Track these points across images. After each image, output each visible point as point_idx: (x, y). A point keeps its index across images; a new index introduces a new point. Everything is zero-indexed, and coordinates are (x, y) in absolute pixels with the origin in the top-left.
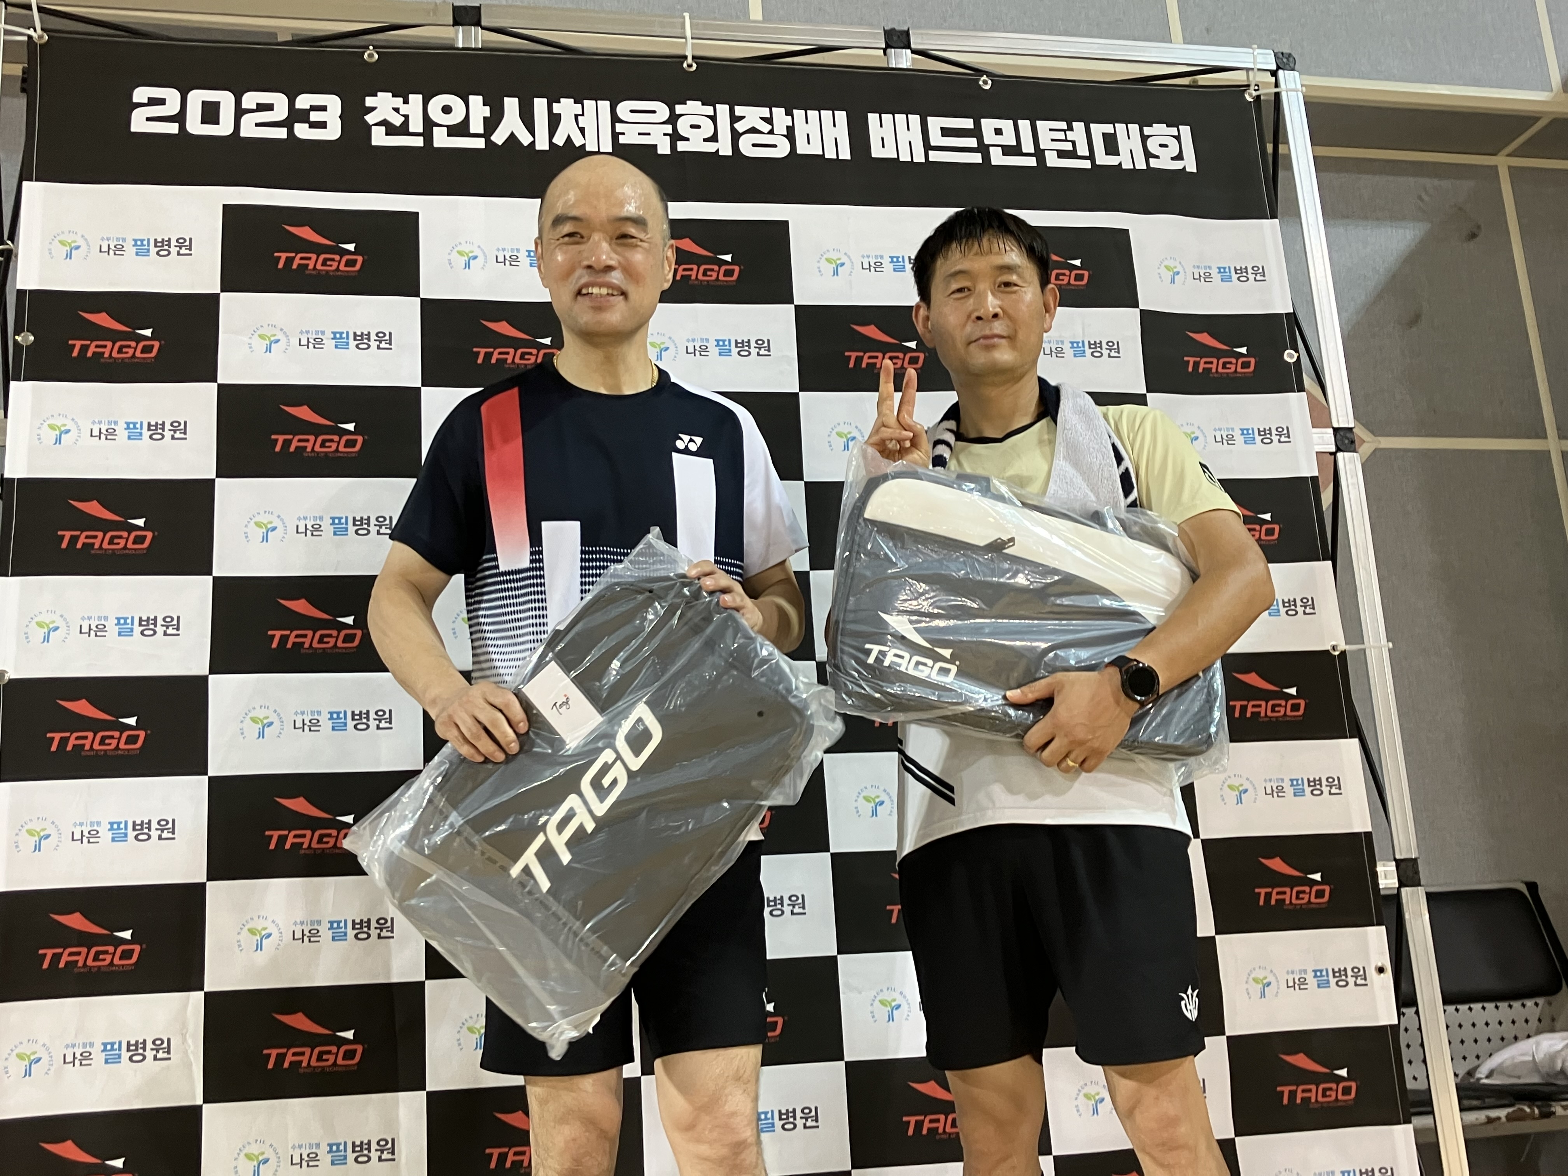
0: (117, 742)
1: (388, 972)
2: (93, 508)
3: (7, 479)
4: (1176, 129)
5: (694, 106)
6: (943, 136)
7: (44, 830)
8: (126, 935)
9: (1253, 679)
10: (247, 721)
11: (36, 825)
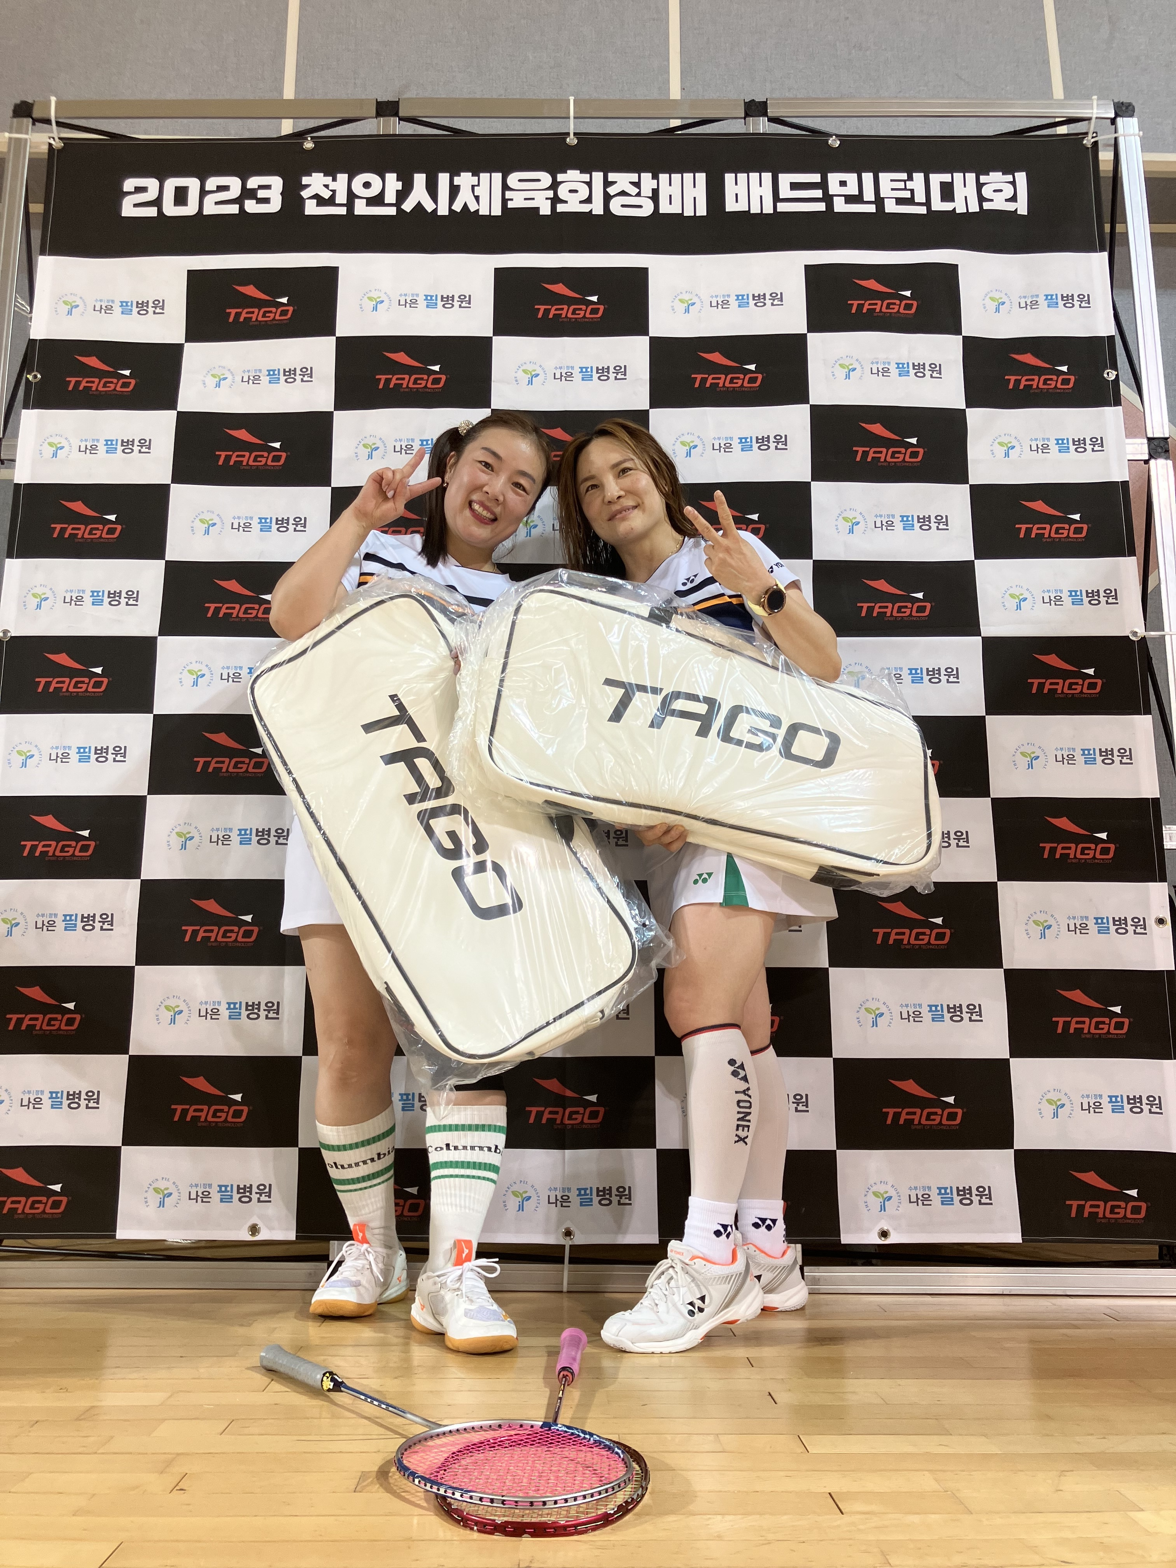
0: (87, 686)
2: (78, 507)
3: (16, 484)
4: (1011, 176)
5: (573, 175)
6: (791, 189)
7: (29, 751)
8: (86, 833)
9: (1052, 660)
10: (186, 672)
11: (24, 748)
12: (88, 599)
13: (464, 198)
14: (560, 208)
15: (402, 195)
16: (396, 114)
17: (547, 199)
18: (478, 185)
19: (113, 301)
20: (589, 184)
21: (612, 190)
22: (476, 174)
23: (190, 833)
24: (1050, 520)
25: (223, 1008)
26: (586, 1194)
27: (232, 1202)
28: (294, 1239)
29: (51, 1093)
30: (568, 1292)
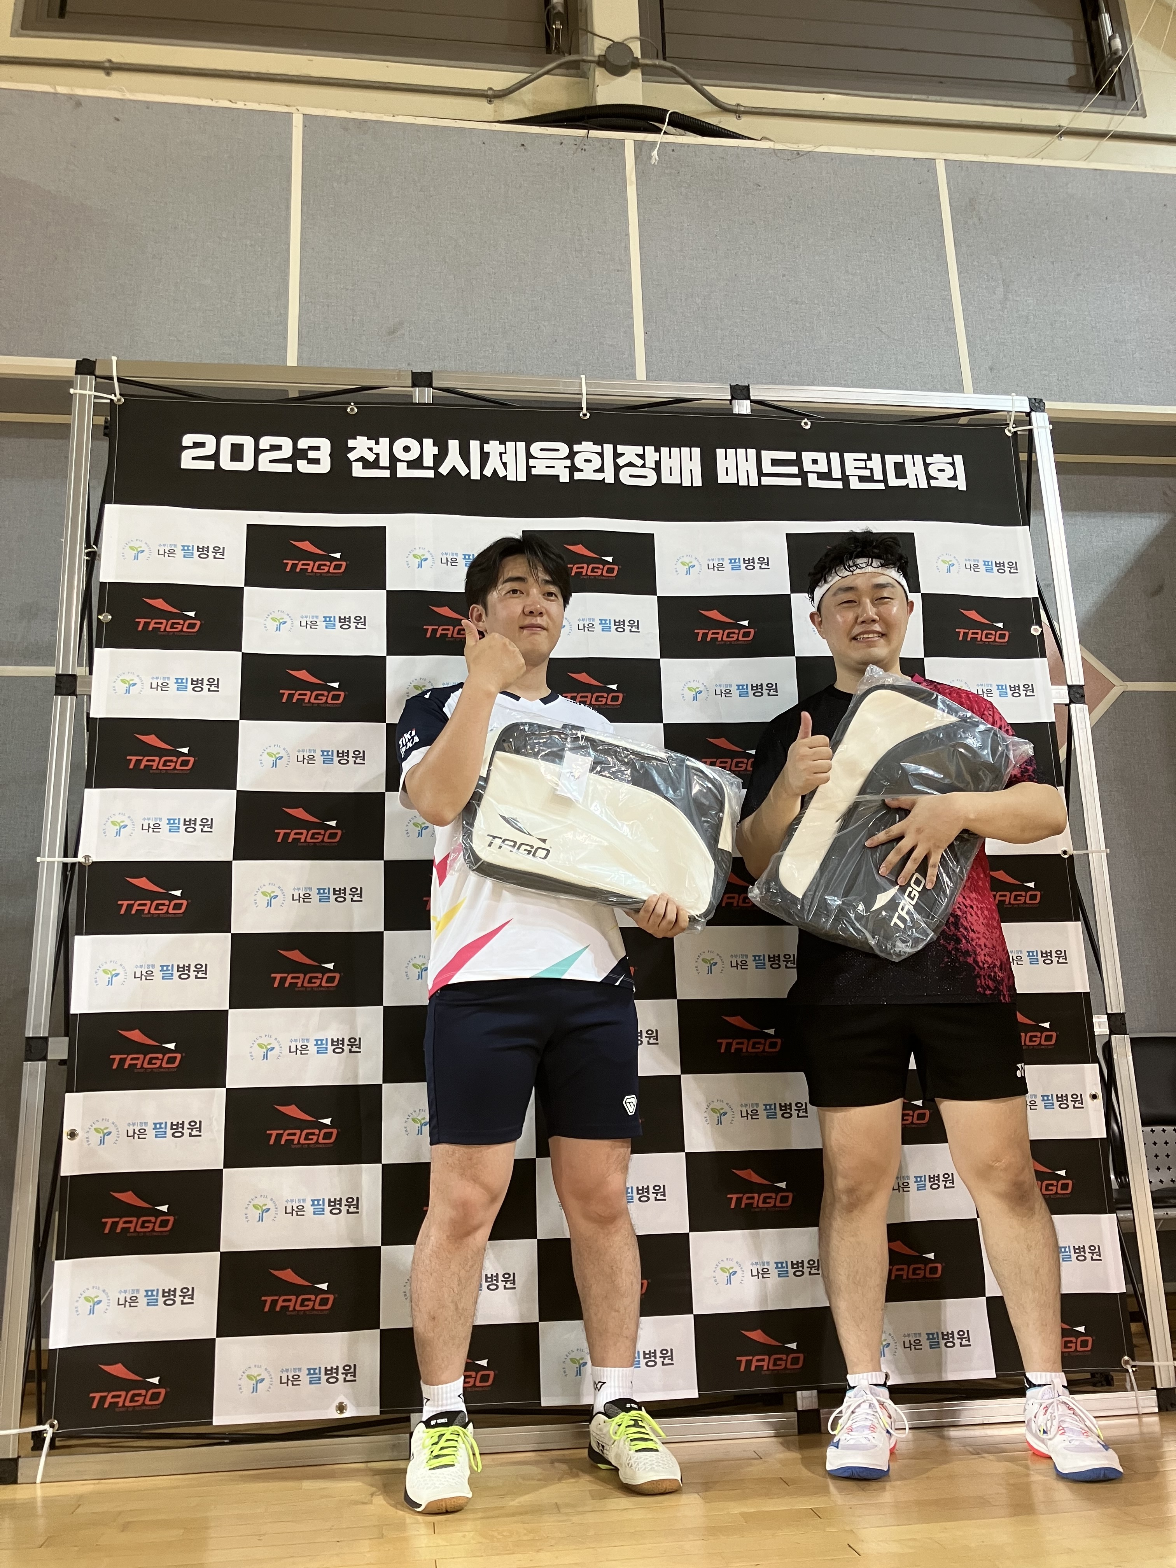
0: (167, 908)
1: (356, 1077)
2: (153, 741)
3: (92, 719)
4: (951, 458)
5: (587, 446)
6: (772, 465)
7: (115, 970)
8: (172, 1046)
9: (1001, 875)
10: (259, 893)
11: (109, 967)
12: (165, 827)
13: (494, 464)
14: (578, 476)
15: (439, 459)
16: (430, 384)
17: (565, 467)
18: (505, 453)
19: (175, 546)
20: (601, 455)
21: (621, 461)
22: (503, 442)
25: (308, 1205)
27: (320, 1383)
28: (379, 1413)
29: (147, 1292)
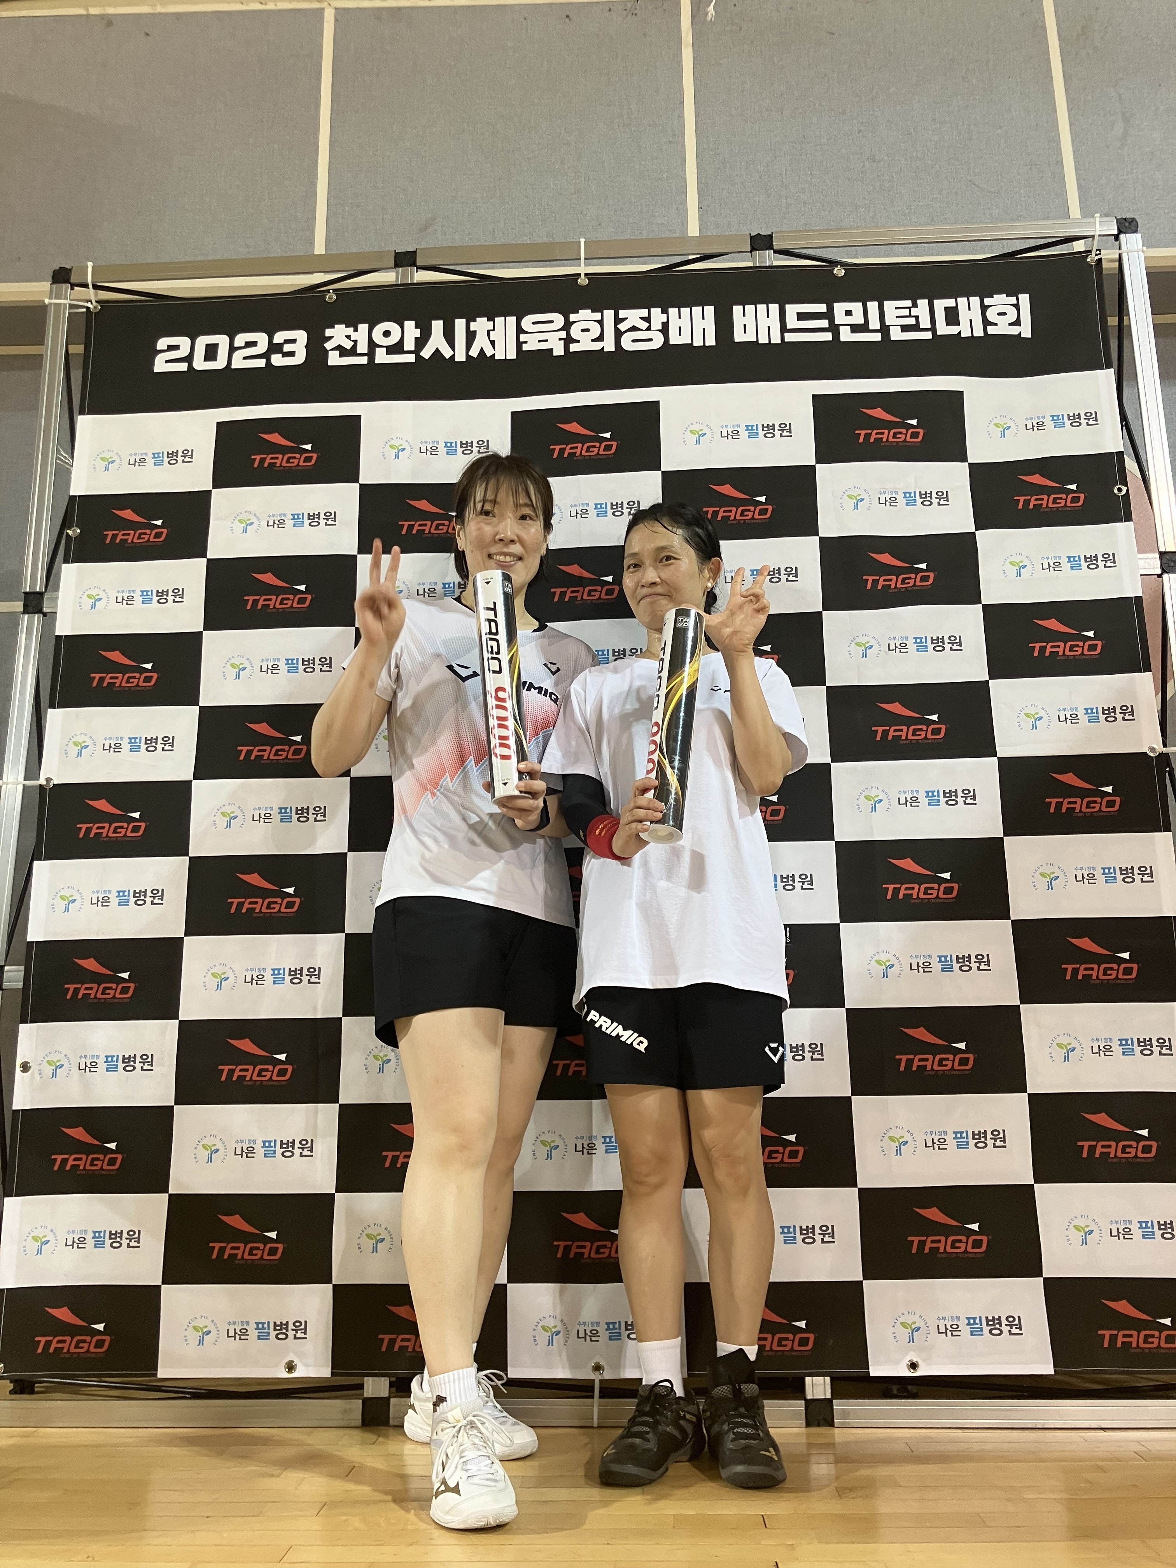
0: (126, 831)
1: (315, 1009)
2: (116, 656)
3: (57, 636)
4: (1015, 298)
5: (585, 314)
6: (798, 320)
7: (72, 896)
8: (125, 975)
9: (1070, 778)
10: (219, 815)
11: (67, 893)
12: (126, 746)
13: (481, 343)
14: (573, 348)
15: (421, 343)
16: (414, 264)
17: (560, 339)
18: (494, 330)
19: (146, 454)
20: (601, 322)
21: (622, 327)
22: (491, 319)
23: (224, 973)
24: (1064, 637)
25: (258, 1146)
26: (614, 1328)
27: (269, 1339)
28: (329, 1376)
29: (94, 1232)
30: (599, 1427)
